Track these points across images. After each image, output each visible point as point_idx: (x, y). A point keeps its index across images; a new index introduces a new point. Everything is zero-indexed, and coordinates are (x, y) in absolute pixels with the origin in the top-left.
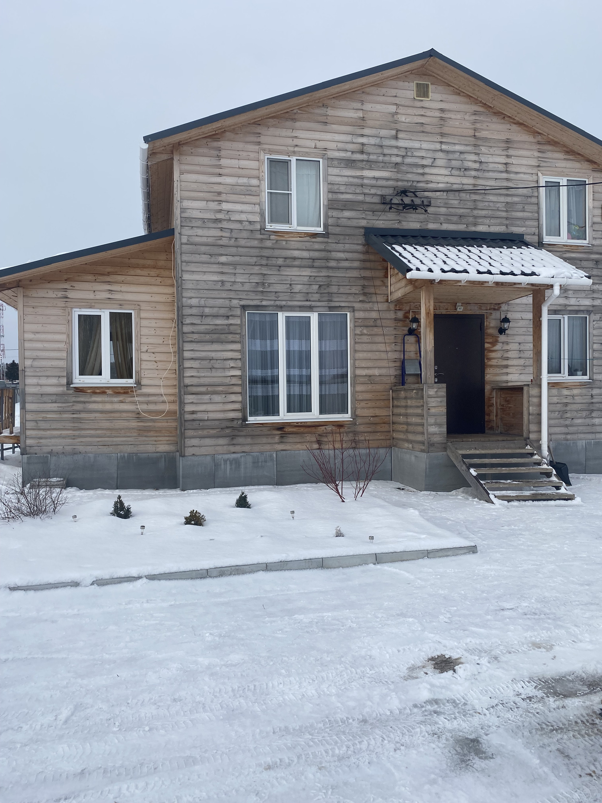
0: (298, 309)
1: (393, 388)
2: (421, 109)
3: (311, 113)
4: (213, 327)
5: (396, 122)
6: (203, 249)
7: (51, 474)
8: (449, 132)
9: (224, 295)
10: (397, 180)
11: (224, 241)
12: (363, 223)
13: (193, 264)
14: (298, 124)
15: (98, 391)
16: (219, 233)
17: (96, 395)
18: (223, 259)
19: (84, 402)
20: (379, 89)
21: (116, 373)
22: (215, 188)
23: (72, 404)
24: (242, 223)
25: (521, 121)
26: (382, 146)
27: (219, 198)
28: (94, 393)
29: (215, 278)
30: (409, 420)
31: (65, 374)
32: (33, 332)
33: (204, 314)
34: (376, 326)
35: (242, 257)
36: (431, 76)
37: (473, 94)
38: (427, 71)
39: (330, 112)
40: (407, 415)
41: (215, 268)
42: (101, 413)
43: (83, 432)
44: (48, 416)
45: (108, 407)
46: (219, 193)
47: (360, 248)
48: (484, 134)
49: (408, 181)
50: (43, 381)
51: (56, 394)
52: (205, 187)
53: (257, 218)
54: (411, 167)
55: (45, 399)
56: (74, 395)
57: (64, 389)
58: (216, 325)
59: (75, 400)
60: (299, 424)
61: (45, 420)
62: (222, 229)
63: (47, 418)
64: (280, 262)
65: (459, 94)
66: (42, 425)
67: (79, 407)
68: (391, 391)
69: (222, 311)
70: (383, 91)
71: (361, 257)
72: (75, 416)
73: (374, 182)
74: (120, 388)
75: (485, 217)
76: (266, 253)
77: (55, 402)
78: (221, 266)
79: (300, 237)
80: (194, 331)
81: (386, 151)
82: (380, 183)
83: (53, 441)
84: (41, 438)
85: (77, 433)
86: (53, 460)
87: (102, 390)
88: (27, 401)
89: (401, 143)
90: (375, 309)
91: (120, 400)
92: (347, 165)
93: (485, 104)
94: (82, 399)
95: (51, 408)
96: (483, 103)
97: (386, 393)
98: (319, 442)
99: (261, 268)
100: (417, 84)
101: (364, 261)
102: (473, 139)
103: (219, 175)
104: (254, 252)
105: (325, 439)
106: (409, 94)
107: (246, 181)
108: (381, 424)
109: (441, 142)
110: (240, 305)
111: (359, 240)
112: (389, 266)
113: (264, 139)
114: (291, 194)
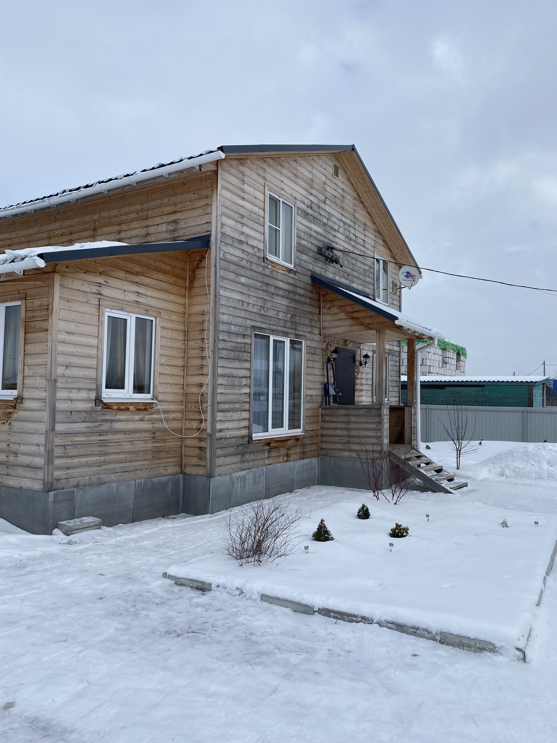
0: (281, 334)
1: (320, 406)
2: (335, 185)
3: (290, 164)
4: (235, 345)
5: (325, 190)
6: (232, 267)
7: (76, 513)
8: (346, 209)
9: (243, 314)
10: (325, 237)
11: (244, 263)
12: (311, 267)
13: (226, 281)
14: (284, 171)
15: (123, 407)
16: (242, 255)
17: (121, 412)
18: (243, 280)
19: (111, 421)
20: (319, 160)
21: (139, 388)
22: (240, 210)
23: (99, 423)
24: (254, 249)
26: (319, 207)
27: (242, 221)
28: (119, 409)
29: (238, 297)
30: (353, 434)
31: (94, 387)
32: (67, 333)
33: (231, 331)
34: (315, 354)
35: (254, 281)
36: (339, 161)
37: (355, 184)
38: (339, 157)
39: (299, 168)
41: (238, 288)
42: (125, 434)
43: (108, 458)
44: (77, 439)
45: (131, 426)
46: (243, 216)
47: (309, 288)
48: (357, 215)
49: (329, 239)
50: (74, 395)
51: (86, 412)
52: (234, 207)
53: (261, 246)
54: (330, 229)
55: (75, 417)
56: (101, 413)
57: (91, 405)
58: (237, 343)
59: (102, 418)
61: (74, 445)
62: (243, 251)
63: (75, 441)
64: (272, 290)
65: (349, 181)
66: (72, 451)
67: (106, 426)
68: (320, 409)
69: (241, 330)
70: (321, 163)
71: (310, 295)
72: (102, 438)
73: (315, 234)
74: (141, 404)
75: (356, 277)
76: (267, 280)
77: (84, 422)
78: (241, 286)
79: (283, 270)
80: (225, 347)
81: (321, 212)
82: (319, 237)
83: (80, 470)
84: (68, 468)
85: (102, 458)
86: (79, 494)
87: (126, 406)
88: (57, 420)
89: (327, 208)
90: (315, 339)
91: (141, 418)
92: (305, 216)
93: (358, 193)
94: (108, 417)
95: (80, 429)
97: (318, 410)
98: (287, 455)
99: (263, 293)
100: (334, 164)
101: (311, 299)
102: (353, 217)
103: (243, 198)
104: (260, 277)
105: (290, 452)
106: (331, 170)
107: (257, 210)
108: (315, 436)
109: (342, 214)
110: (251, 326)
111: (308, 280)
112: (321, 305)
113: (267, 176)
114: (279, 230)
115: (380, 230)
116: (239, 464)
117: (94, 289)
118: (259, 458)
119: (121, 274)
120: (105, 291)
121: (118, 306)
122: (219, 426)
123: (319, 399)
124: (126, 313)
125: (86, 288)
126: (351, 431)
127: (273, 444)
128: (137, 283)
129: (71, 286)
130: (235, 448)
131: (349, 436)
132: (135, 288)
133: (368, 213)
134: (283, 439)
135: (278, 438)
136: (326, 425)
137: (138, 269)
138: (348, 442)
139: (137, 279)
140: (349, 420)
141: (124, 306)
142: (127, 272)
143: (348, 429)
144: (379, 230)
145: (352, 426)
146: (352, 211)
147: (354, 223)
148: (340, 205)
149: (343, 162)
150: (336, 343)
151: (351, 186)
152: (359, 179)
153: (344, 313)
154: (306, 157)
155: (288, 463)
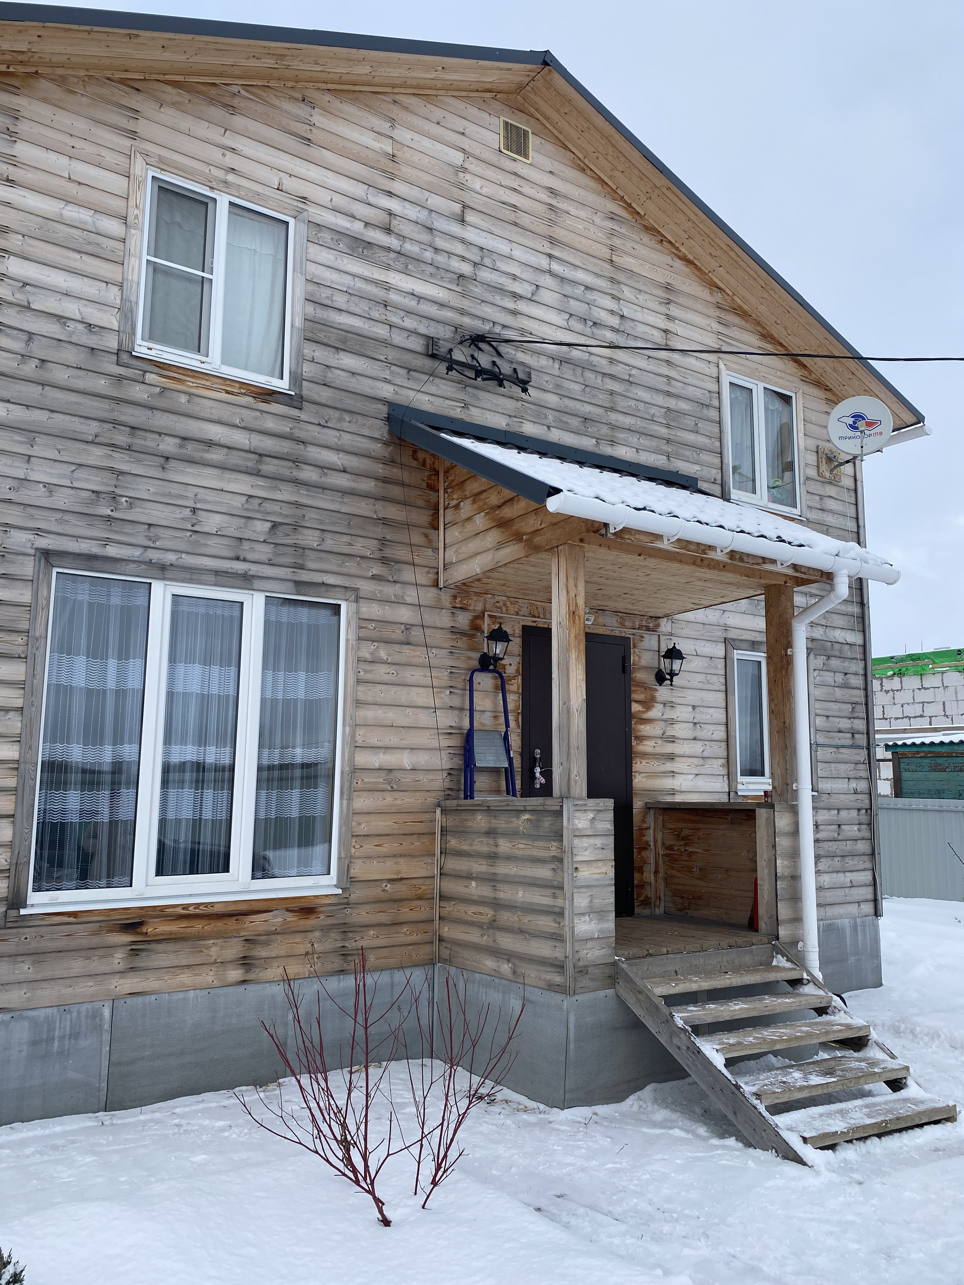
0: (212, 578)
1: (443, 803)
2: (513, 177)
3: (274, 107)
5: (462, 187)
8: (564, 240)
10: (462, 312)
12: (386, 391)
14: (239, 121)
20: (429, 106)
24: (65, 324)
25: (691, 257)
26: (431, 229)
30: (501, 895)
34: (409, 644)
35: (55, 415)
36: (532, 116)
37: (610, 177)
38: (526, 105)
39: (318, 118)
40: (494, 880)
47: (377, 448)
48: (626, 261)
49: (483, 319)
53: (111, 320)
54: (492, 292)
60: (192, 910)
64: (169, 445)
65: (583, 170)
68: (438, 811)
70: (438, 114)
71: (380, 469)
73: (412, 303)
75: (629, 430)
79: (227, 392)
81: (440, 243)
82: (426, 308)
89: (471, 235)
90: (408, 599)
92: (353, 249)
93: (630, 205)
96: (625, 202)
97: (428, 816)
98: (246, 962)
99: (110, 453)
100: (506, 123)
101: (385, 480)
102: (608, 266)
103: (8, 180)
104: (100, 408)
105: (262, 952)
106: (496, 139)
107: (89, 219)
108: (410, 900)
109: (550, 256)
110: (36, 549)
111: (380, 430)
112: (441, 501)
113: (142, 126)
114: (211, 280)
115: (745, 307)
118: (73, 972)
123: (439, 782)
126: (500, 886)
127: (160, 928)
131: (496, 905)
133: (680, 258)
134: (217, 909)
135: (198, 905)
136: (453, 864)
138: (494, 925)
140: (494, 849)
143: (492, 880)
144: (741, 307)
145: (503, 869)
146: (605, 252)
147: (612, 280)
148: (543, 229)
149: (547, 119)
150: (525, 611)
151: (598, 187)
154: (360, 95)
155: (249, 987)
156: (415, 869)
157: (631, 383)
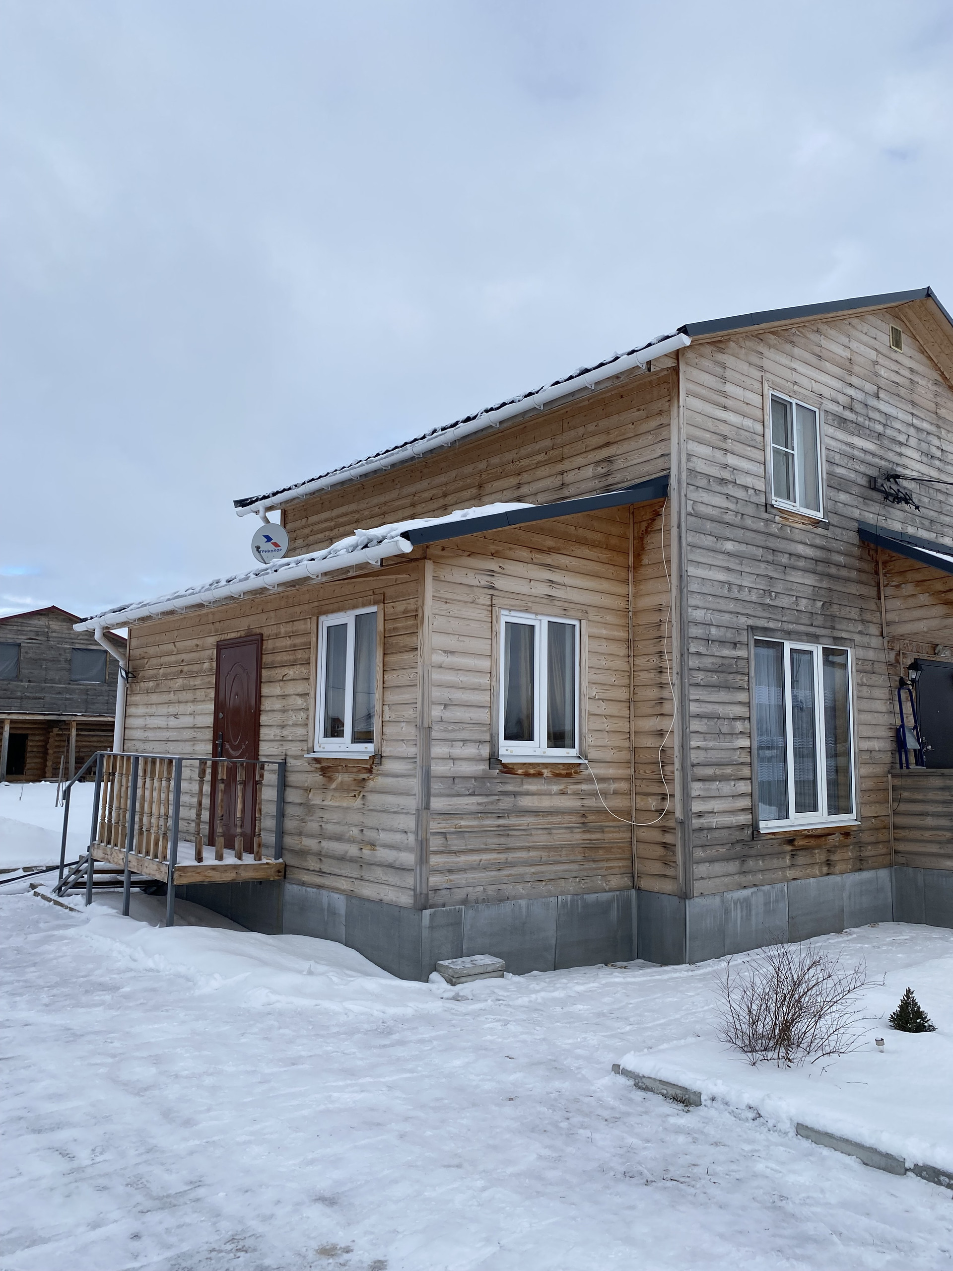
0: (805, 638)
1: (891, 771)
2: (896, 363)
3: (807, 338)
4: (719, 661)
5: (877, 374)
6: (709, 526)
7: (464, 947)
8: (922, 405)
9: (731, 606)
10: (881, 458)
11: (729, 517)
12: (856, 513)
13: (699, 551)
14: (797, 351)
15: (532, 771)
16: (725, 504)
17: (530, 780)
18: (729, 546)
19: (515, 794)
20: (863, 323)
21: (557, 738)
22: (720, 427)
23: (496, 798)
24: (747, 491)
26: (866, 405)
27: (724, 445)
28: (527, 775)
29: (722, 576)
31: (488, 738)
32: (445, 652)
33: (711, 637)
34: (874, 673)
35: (749, 546)
36: (901, 320)
37: (936, 357)
38: (900, 314)
39: (824, 343)
41: (721, 560)
42: (537, 816)
43: (512, 856)
44: (463, 823)
45: (546, 803)
46: (725, 438)
47: (856, 551)
48: (943, 412)
49: (889, 461)
50: (459, 751)
51: (475, 778)
52: (710, 425)
53: (760, 485)
54: (891, 442)
55: (459, 787)
56: (499, 780)
57: (483, 767)
58: (723, 657)
59: (500, 789)
60: (811, 833)
61: (460, 833)
62: (728, 496)
63: (461, 827)
64: (785, 559)
65: (923, 353)
66: (456, 843)
67: (506, 803)
68: (890, 776)
69: (729, 635)
70: (866, 328)
71: (857, 564)
72: (501, 822)
73: (862, 455)
74: (561, 767)
75: (948, 526)
76: (773, 543)
77: (473, 794)
78: (727, 558)
79: (803, 524)
80: (701, 666)
81: (872, 414)
82: (869, 458)
83: (470, 875)
84: (451, 871)
85: (502, 857)
86: (468, 916)
87: (538, 769)
88: (432, 791)
89: (883, 407)
90: (872, 645)
91: (561, 790)
92: (839, 424)
93: (943, 373)
94: (510, 788)
95: (468, 807)
96: (941, 371)
97: (885, 779)
98: (829, 863)
99: (767, 566)
100: (892, 327)
101: (860, 570)
102: (934, 416)
103: (725, 407)
104: (760, 539)
105: (835, 857)
106: (886, 339)
107: (750, 425)
108: (882, 829)
109: (912, 414)
110: (748, 626)
111: (854, 538)
112: (881, 581)
113: (767, 364)
114: (793, 455)
116: (736, 877)
117: (484, 580)
118: (775, 866)
119: (524, 554)
120: (501, 583)
121: (520, 606)
122: (697, 807)
123: (887, 758)
124: (533, 616)
125: (472, 580)
127: (800, 842)
128: (549, 566)
129: (449, 578)
130: (727, 847)
132: (547, 575)
134: (819, 832)
135: (808, 830)
136: (903, 807)
137: (550, 542)
138: (951, 841)
139: (548, 559)
140: (950, 798)
141: (530, 604)
142: (533, 549)
143: (950, 816)
146: (932, 406)
147: (938, 426)
148: (909, 397)
149: (910, 321)
150: (915, 650)
151: (928, 362)
152: (943, 347)
153: (927, 594)
154: (837, 322)
155: (829, 877)
156: (882, 810)
157: (948, 494)
